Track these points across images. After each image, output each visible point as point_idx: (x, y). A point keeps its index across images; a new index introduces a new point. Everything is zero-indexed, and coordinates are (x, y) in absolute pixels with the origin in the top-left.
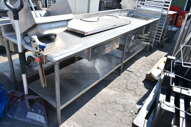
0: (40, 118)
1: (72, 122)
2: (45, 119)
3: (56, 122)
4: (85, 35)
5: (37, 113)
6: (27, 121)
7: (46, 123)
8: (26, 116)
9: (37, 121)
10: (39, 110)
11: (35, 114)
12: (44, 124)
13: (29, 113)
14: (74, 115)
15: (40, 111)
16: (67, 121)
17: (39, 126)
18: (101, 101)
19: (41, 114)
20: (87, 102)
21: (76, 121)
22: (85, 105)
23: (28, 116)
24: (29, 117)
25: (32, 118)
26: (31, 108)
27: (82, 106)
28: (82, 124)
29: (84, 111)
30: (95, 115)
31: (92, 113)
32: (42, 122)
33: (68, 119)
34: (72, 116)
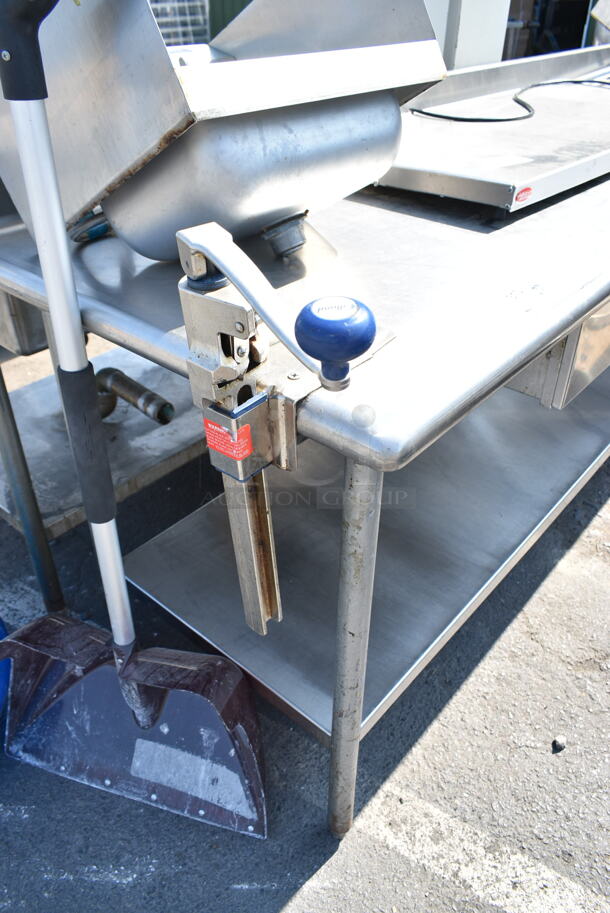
0: (215, 781)
1: (419, 803)
2: (252, 794)
3: (322, 804)
5: (194, 747)
6: (136, 799)
7: (254, 816)
8: (129, 763)
9: (196, 799)
10: (204, 733)
11: (183, 757)
12: (244, 821)
13: (143, 747)
14: (417, 751)
15: (210, 738)
16: (381, 793)
17: (215, 831)
18: (565, 645)
19: (219, 757)
20: (482, 655)
21: (439, 795)
22: (472, 679)
23: (137, 763)
24: (150, 776)
25: (164, 780)
26: (154, 720)
27: (458, 687)
28: (486, 817)
29: (475, 721)
30: (557, 748)
31: (528, 738)
32: (229, 807)
33: (385, 779)
34: (409, 756)
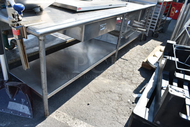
0: (23, 108)
1: (62, 113)
2: (30, 110)
3: (43, 113)
4: (77, 11)
5: (20, 102)
6: (9, 113)
7: (31, 114)
8: (7, 106)
9: (20, 112)
10: (22, 100)
11: (18, 104)
12: (28, 115)
13: (10, 103)
14: (64, 105)
15: (23, 101)
16: (55, 111)
17: (23, 117)
18: (94, 90)
19: (25, 104)
20: (79, 91)
21: (66, 112)
22: (76, 95)
23: (9, 106)
24: (11, 108)
25: (14, 109)
26: (13, 97)
27: (73, 96)
28: (74, 114)
29: (75, 101)
30: (88, 104)
31: (84, 103)
32: (26, 113)
33: (57, 109)
34: (62, 106)
